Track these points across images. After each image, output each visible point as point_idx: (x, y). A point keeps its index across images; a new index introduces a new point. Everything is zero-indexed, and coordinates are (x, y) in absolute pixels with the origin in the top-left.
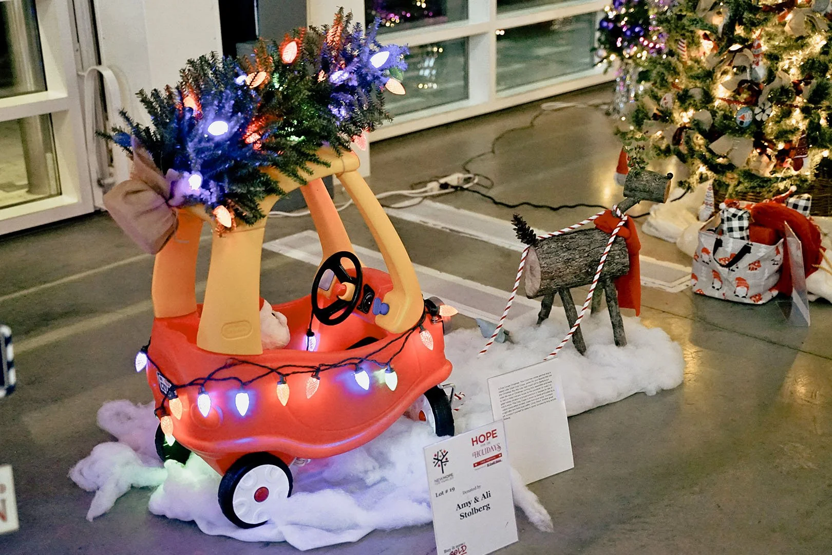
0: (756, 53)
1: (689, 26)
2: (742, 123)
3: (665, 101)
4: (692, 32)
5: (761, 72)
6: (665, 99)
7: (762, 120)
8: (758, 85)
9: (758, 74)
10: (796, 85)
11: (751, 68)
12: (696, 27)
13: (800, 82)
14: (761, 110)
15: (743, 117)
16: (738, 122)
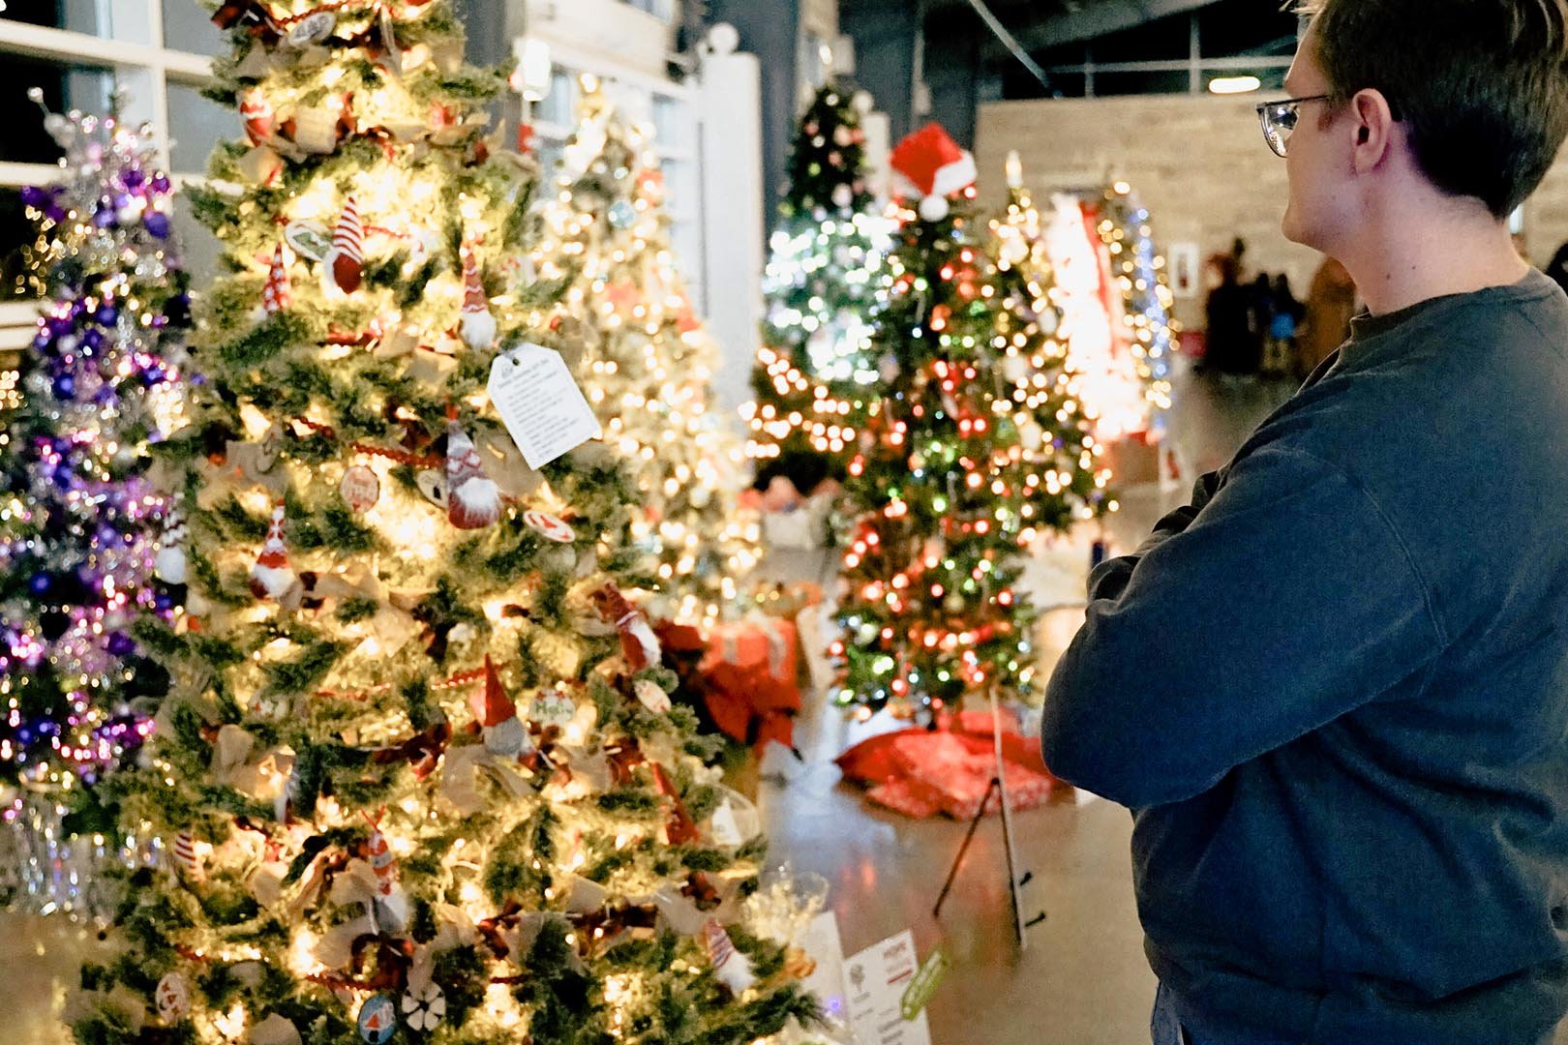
0: (381, 865)
1: (200, 804)
2: (374, 1035)
3: (168, 993)
4: (206, 817)
5: (399, 907)
6: (166, 988)
7: (424, 1028)
8: (399, 944)
9: (393, 915)
10: (487, 932)
11: (375, 902)
12: (217, 807)
13: (495, 921)
14: (417, 1004)
15: (375, 1021)
16: (366, 1038)
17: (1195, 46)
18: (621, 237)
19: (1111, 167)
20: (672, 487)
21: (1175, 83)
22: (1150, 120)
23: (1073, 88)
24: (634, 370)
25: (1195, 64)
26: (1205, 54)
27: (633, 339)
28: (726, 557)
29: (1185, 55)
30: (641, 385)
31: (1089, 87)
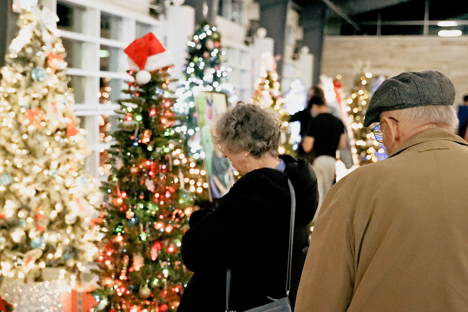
17: (427, 15)
18: (37, 86)
19: (364, 66)
20: (53, 215)
21: (417, 31)
22: (403, 46)
23: (371, 31)
24: (39, 154)
25: (426, 23)
26: (431, 18)
27: (39, 138)
28: (83, 252)
29: (422, 19)
30: (41, 162)
31: (379, 31)
